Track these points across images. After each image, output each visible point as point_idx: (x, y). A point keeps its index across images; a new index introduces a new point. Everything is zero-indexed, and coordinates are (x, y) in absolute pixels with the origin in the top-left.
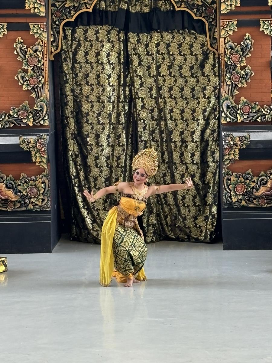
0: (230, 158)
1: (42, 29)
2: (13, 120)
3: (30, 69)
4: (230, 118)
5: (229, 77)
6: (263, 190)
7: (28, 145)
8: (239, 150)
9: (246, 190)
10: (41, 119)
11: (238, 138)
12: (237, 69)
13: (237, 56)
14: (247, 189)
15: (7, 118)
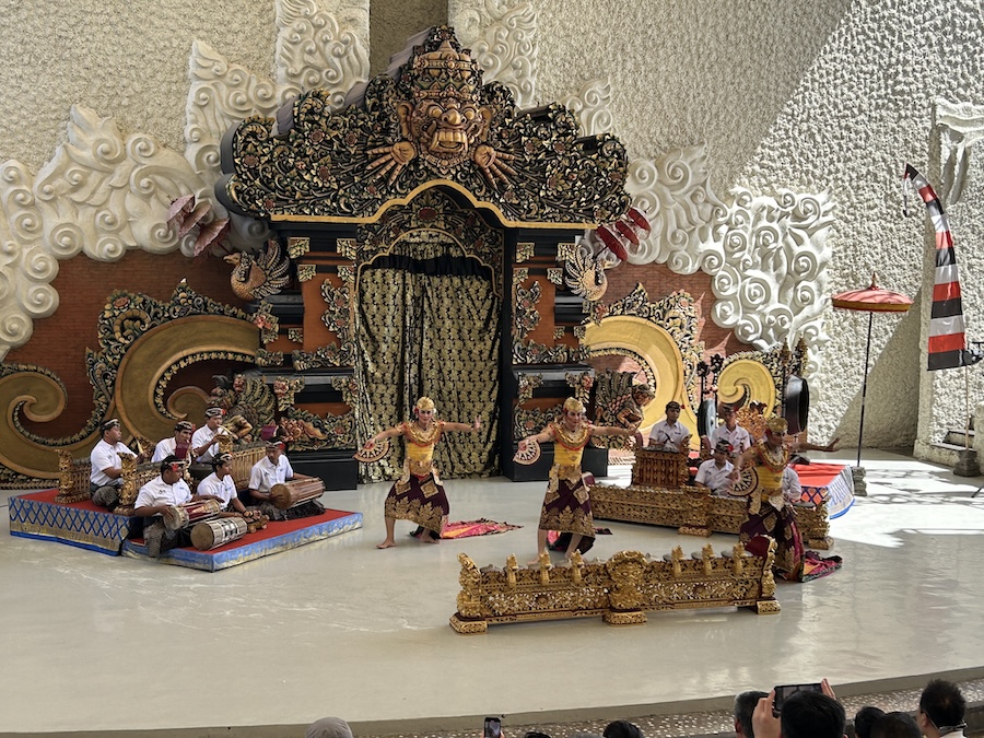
0: (525, 397)
1: (350, 272)
2: (320, 360)
3: (337, 310)
4: (521, 359)
5: (520, 321)
7: (340, 385)
8: (533, 389)
10: (347, 359)
11: (533, 378)
12: (527, 314)
13: (527, 302)
14: (536, 425)
15: (314, 358)
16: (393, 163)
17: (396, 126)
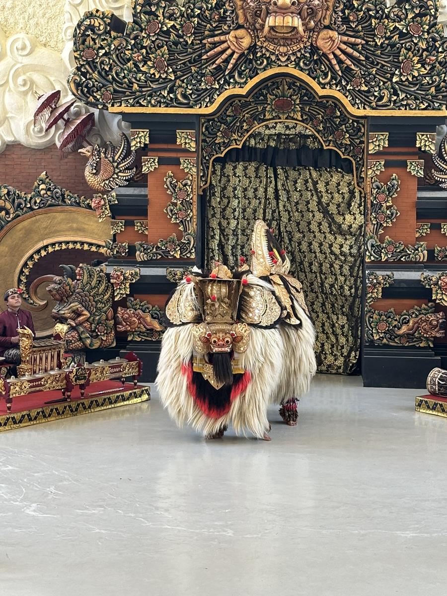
0: (373, 296)
1: (192, 164)
2: (160, 252)
3: (179, 202)
4: (374, 257)
5: (375, 216)
6: (404, 329)
7: (175, 277)
8: (383, 288)
9: (387, 328)
10: (188, 251)
11: (382, 277)
12: (382, 209)
13: (383, 196)
14: (389, 327)
15: (154, 250)
16: (229, 52)
17: (232, 13)
